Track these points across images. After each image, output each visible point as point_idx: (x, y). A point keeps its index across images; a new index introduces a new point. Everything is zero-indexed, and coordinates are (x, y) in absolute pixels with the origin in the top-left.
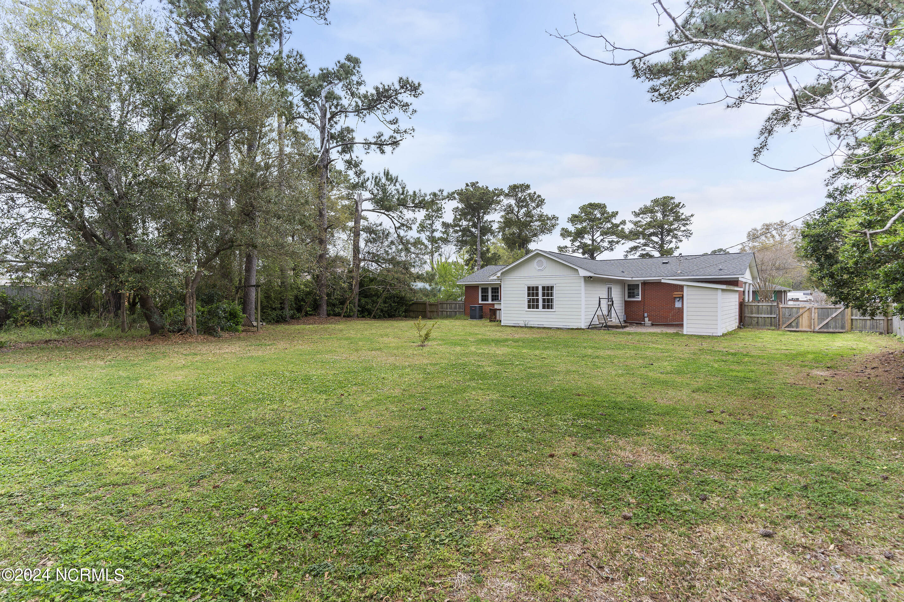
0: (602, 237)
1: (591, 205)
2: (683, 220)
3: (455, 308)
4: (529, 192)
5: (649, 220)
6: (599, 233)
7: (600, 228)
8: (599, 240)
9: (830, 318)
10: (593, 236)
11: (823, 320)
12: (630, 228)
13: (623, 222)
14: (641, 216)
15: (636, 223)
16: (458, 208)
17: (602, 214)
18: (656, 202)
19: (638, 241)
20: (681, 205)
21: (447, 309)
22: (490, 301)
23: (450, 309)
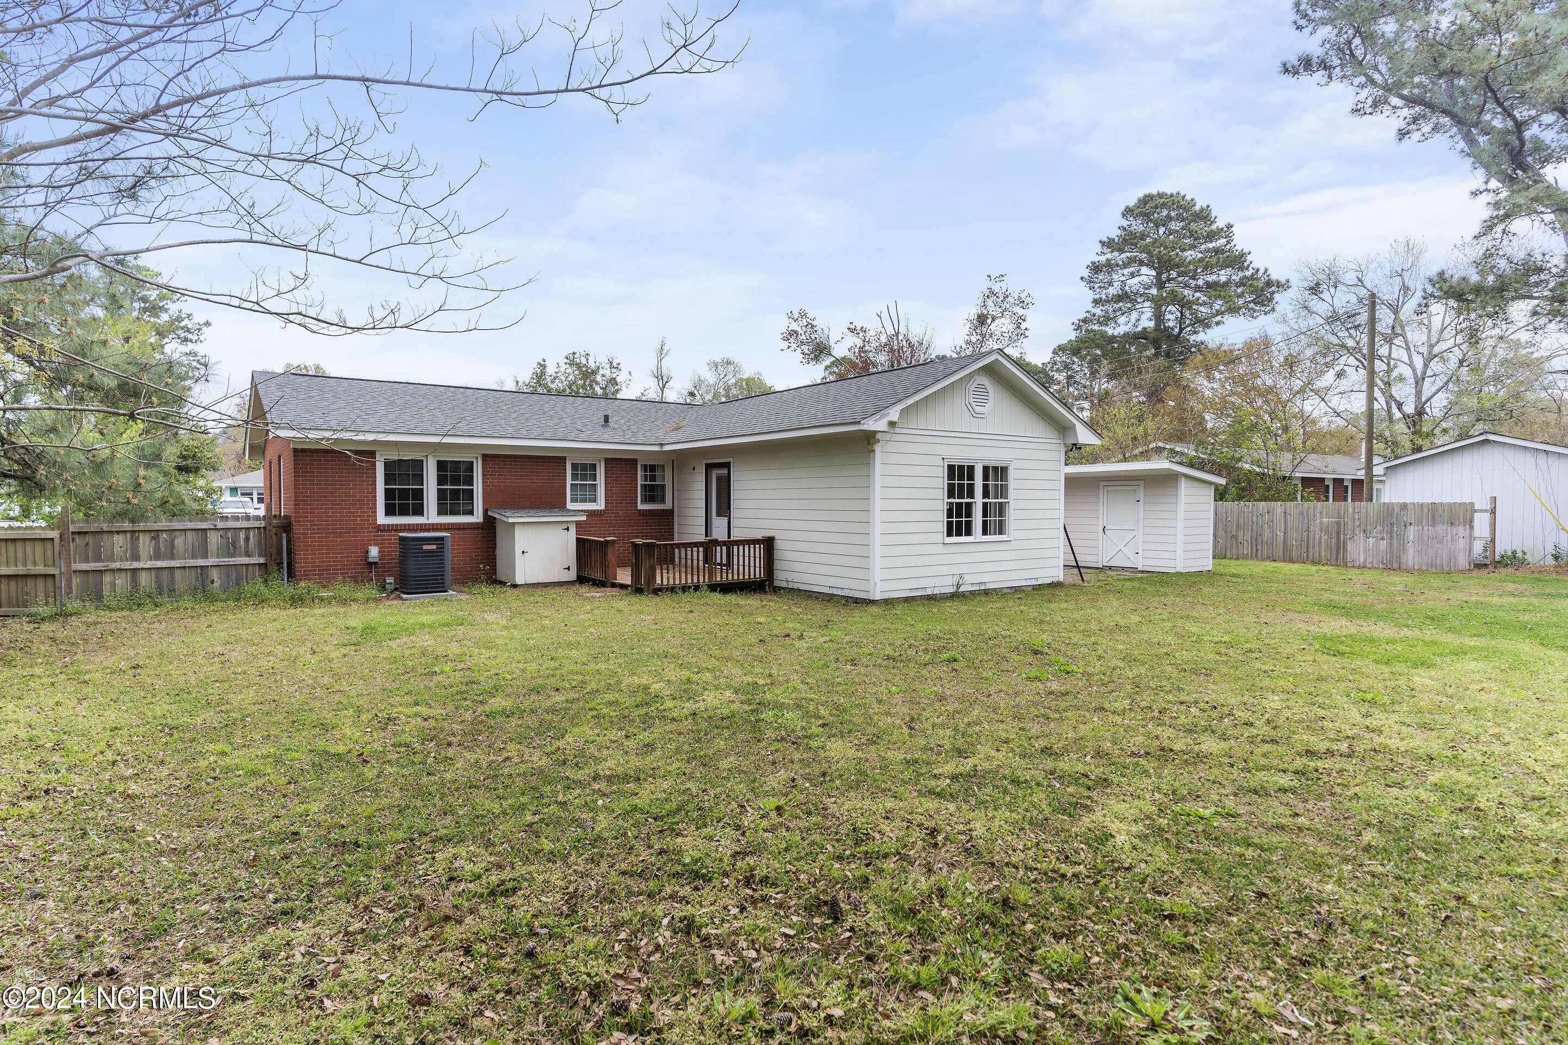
21: (136, 557)
22: (431, 516)
23: (157, 556)
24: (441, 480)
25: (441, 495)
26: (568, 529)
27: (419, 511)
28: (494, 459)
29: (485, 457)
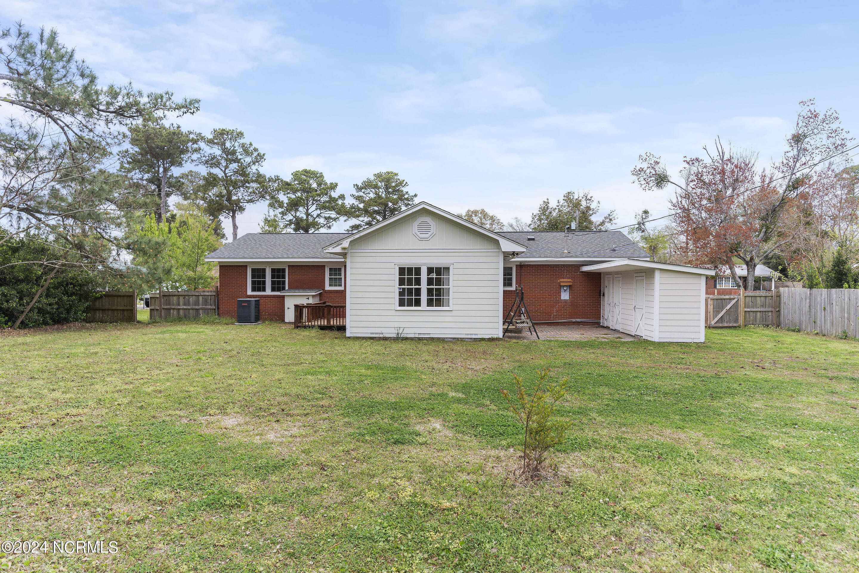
0: (318, 212)
1: (306, 172)
2: (407, 199)
3: (197, 303)
4: (242, 141)
5: (372, 195)
6: (314, 207)
7: (317, 201)
8: (315, 214)
9: (724, 311)
10: (307, 210)
11: (718, 312)
12: (351, 203)
13: (342, 197)
14: (363, 190)
15: (359, 198)
16: (127, 151)
17: (319, 185)
18: (379, 176)
19: (361, 219)
20: (405, 183)
21: (179, 305)
22: (268, 292)
23: (185, 305)
24: (273, 277)
25: (273, 283)
26: (308, 299)
27: (264, 290)
28: (293, 267)
29: (289, 266)
